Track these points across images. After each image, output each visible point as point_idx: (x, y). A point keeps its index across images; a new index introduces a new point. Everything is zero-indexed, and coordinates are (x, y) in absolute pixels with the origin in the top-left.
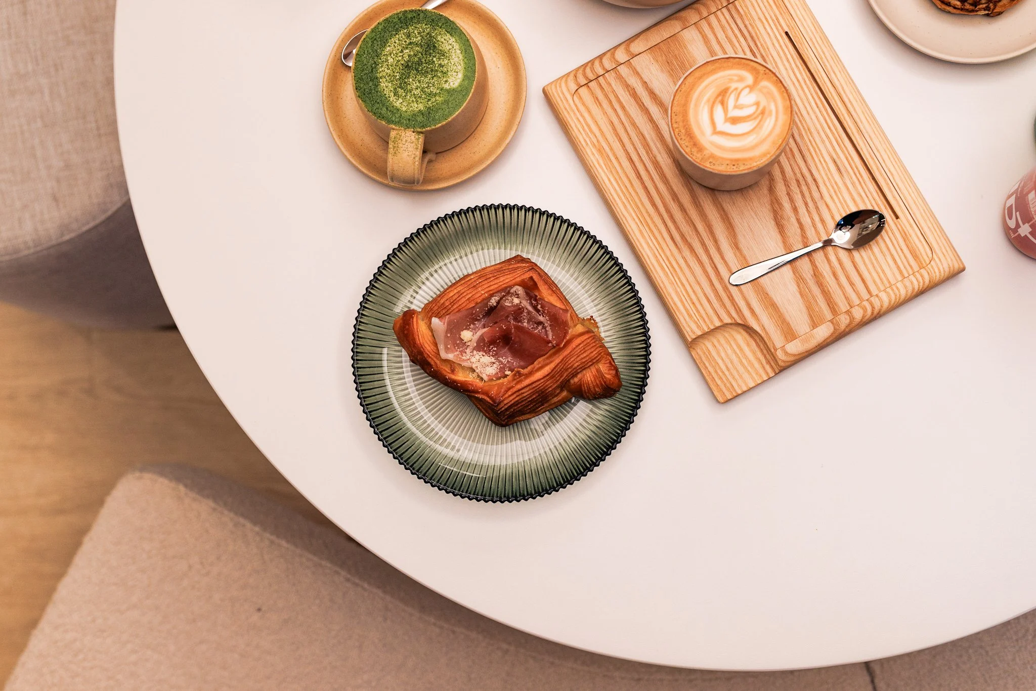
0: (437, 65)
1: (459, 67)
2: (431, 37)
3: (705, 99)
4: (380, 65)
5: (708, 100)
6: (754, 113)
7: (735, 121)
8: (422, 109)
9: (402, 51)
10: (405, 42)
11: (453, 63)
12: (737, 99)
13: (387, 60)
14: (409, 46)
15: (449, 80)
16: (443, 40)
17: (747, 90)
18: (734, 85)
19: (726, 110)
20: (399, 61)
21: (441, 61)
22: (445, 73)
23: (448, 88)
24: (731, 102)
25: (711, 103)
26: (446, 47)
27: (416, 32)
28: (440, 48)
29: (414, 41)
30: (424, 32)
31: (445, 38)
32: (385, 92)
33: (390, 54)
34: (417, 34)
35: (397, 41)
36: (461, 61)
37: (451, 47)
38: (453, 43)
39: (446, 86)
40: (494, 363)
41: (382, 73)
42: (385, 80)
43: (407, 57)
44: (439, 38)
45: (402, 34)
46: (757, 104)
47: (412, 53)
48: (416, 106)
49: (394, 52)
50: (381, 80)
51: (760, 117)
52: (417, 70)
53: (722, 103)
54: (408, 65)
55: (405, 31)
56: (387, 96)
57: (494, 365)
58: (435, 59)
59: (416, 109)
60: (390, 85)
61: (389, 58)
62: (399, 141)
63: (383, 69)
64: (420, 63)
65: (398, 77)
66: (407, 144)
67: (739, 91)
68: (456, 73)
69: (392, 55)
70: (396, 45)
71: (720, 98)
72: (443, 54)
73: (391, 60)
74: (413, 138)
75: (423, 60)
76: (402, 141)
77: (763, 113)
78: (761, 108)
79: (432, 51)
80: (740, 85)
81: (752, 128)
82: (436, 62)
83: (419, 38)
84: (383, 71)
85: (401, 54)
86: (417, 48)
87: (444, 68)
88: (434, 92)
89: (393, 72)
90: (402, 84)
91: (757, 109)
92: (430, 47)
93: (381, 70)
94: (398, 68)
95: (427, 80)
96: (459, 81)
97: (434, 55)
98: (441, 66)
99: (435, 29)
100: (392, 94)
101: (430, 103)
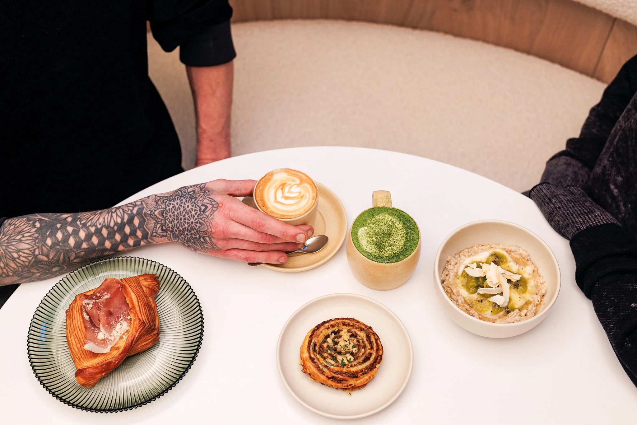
0: (373, 237)
1: (361, 237)
2: (380, 251)
3: (274, 186)
4: (404, 234)
5: (275, 187)
6: (297, 197)
7: (287, 198)
8: (377, 216)
9: (394, 242)
10: (394, 247)
11: (365, 239)
12: (290, 189)
13: (401, 237)
14: (391, 245)
15: (365, 231)
16: (373, 250)
17: (296, 186)
18: (289, 182)
19: (283, 193)
20: (395, 237)
21: (372, 239)
22: (368, 234)
23: (365, 227)
24: (287, 189)
25: (277, 188)
26: (370, 246)
27: (389, 252)
28: (373, 245)
29: (389, 248)
30: (384, 252)
31: (372, 251)
32: (399, 222)
33: (400, 240)
34: (388, 251)
35: (398, 247)
36: (360, 241)
37: (368, 247)
38: (367, 248)
39: (366, 228)
40: (121, 324)
41: (402, 231)
42: (400, 228)
43: (391, 240)
44: (375, 250)
45: (396, 251)
46: (300, 193)
47: (388, 242)
48: (380, 218)
49: (398, 241)
50: (402, 227)
51: (300, 199)
52: (384, 234)
53: (282, 189)
54: (389, 236)
55: (395, 252)
56: (397, 221)
57: (122, 323)
58: (375, 240)
59: (380, 216)
60: (397, 226)
61: (401, 238)
62: (386, 201)
63: (403, 233)
64: (383, 238)
65: (394, 230)
66: (382, 200)
67: (291, 185)
68: (362, 234)
69: (399, 240)
70: (398, 245)
71: (281, 187)
72: (372, 243)
73: (400, 237)
74: (379, 203)
75: (382, 239)
76: (385, 201)
77: (302, 197)
78: (301, 195)
79: (378, 244)
80: (293, 183)
81: (294, 203)
82: (374, 238)
83: (386, 249)
84: (402, 232)
85: (394, 241)
86: (386, 244)
87: (369, 237)
88: (372, 224)
89: (396, 232)
90: (390, 227)
91: (300, 195)
92: (379, 246)
93: (404, 232)
94: (395, 234)
95: (377, 230)
96: (360, 231)
97: (376, 242)
98: (371, 237)
99: (378, 254)
100: (395, 222)
101: (373, 220)
